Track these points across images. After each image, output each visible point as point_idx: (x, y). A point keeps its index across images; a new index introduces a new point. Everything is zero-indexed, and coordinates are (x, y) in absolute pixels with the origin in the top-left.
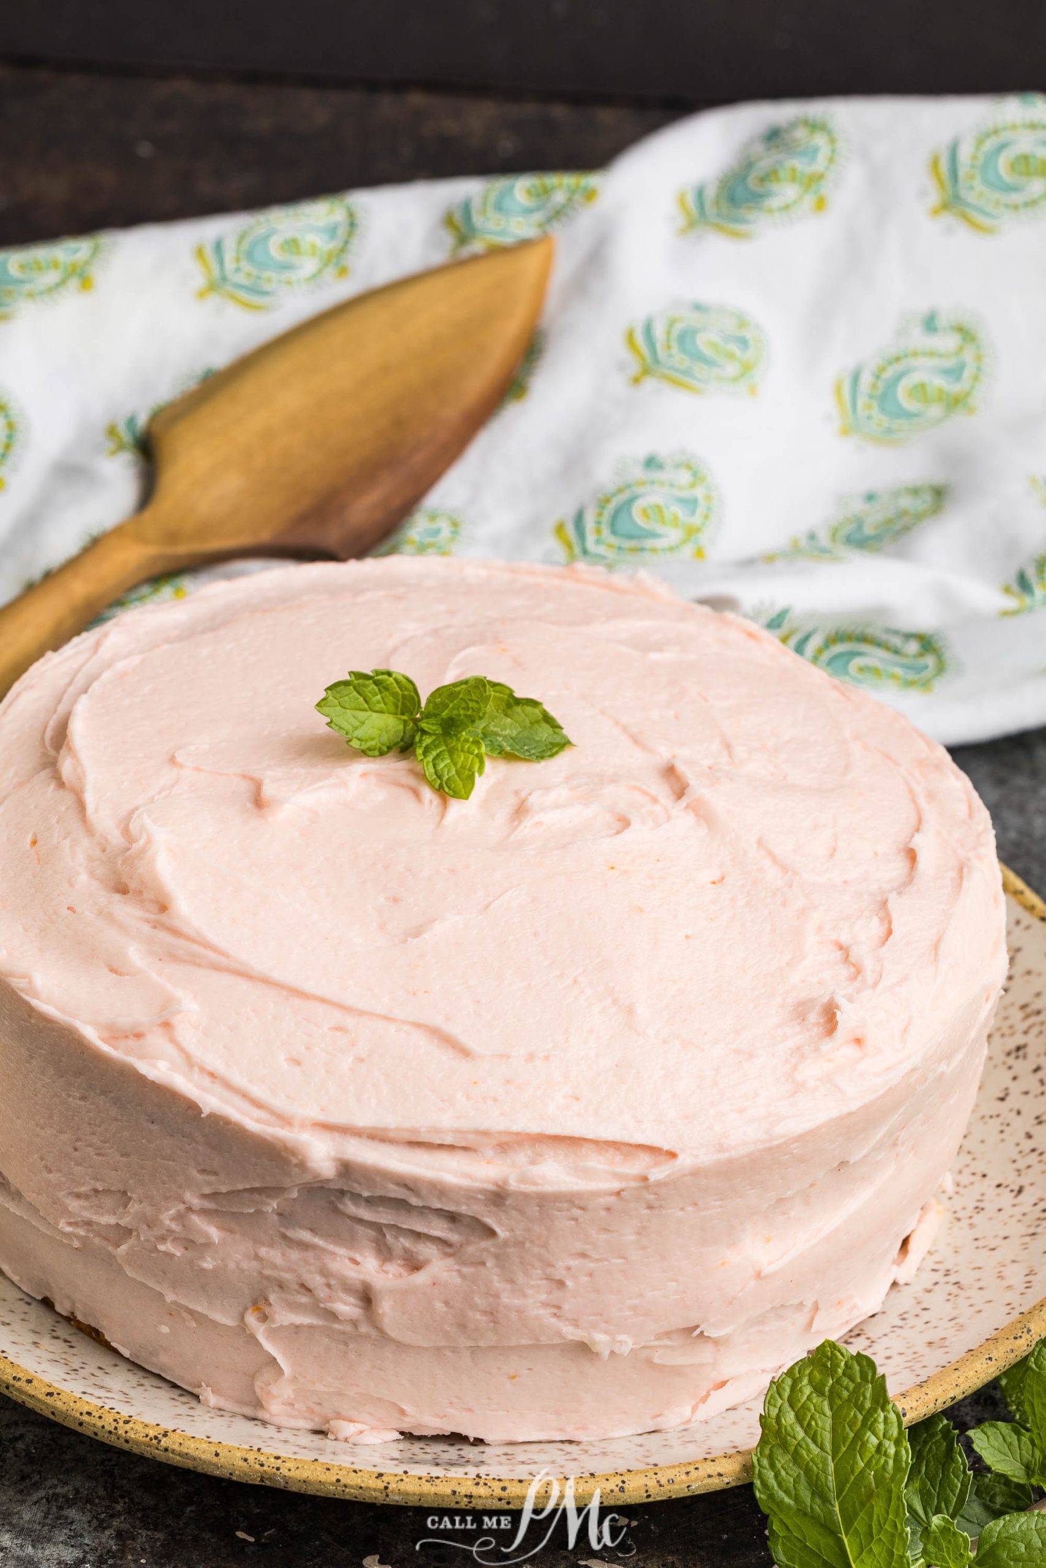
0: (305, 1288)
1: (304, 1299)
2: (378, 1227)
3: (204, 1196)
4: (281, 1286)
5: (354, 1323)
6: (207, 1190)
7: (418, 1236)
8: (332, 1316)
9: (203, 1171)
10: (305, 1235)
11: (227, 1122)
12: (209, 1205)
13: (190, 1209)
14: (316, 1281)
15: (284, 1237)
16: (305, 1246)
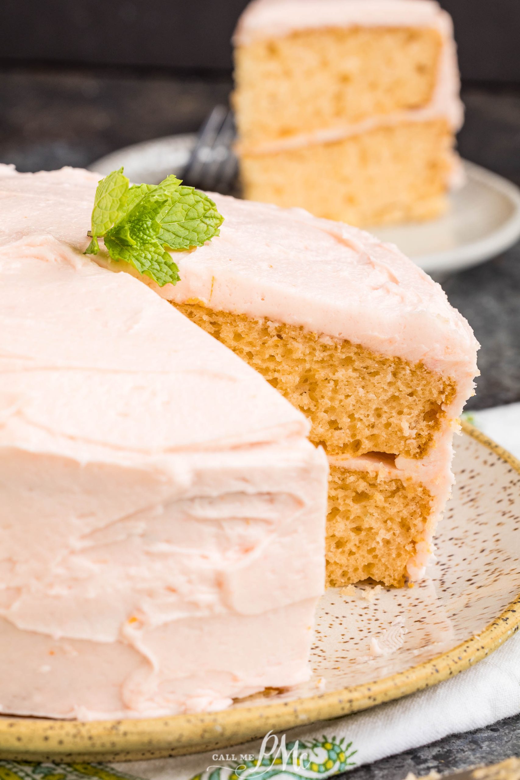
0: (172, 590)
1: (172, 598)
2: (217, 522)
3: (84, 537)
4: (151, 594)
5: (210, 607)
6: (87, 530)
7: (247, 520)
8: (195, 605)
9: (82, 516)
10: (163, 547)
11: (101, 466)
12: (87, 543)
13: (73, 552)
14: (179, 581)
15: (148, 554)
16: (164, 556)
